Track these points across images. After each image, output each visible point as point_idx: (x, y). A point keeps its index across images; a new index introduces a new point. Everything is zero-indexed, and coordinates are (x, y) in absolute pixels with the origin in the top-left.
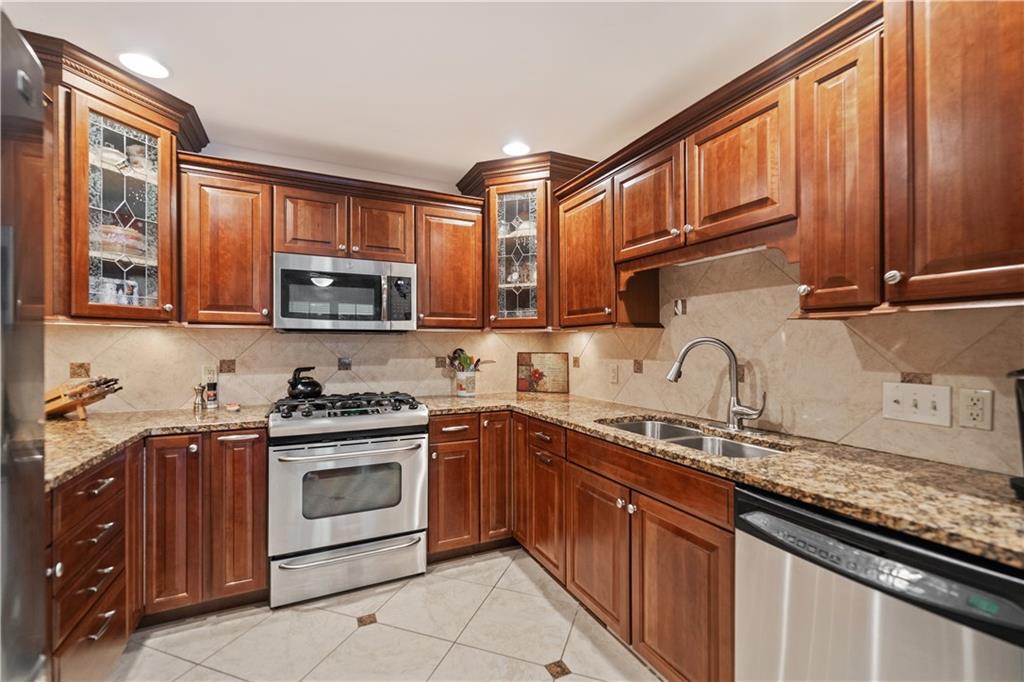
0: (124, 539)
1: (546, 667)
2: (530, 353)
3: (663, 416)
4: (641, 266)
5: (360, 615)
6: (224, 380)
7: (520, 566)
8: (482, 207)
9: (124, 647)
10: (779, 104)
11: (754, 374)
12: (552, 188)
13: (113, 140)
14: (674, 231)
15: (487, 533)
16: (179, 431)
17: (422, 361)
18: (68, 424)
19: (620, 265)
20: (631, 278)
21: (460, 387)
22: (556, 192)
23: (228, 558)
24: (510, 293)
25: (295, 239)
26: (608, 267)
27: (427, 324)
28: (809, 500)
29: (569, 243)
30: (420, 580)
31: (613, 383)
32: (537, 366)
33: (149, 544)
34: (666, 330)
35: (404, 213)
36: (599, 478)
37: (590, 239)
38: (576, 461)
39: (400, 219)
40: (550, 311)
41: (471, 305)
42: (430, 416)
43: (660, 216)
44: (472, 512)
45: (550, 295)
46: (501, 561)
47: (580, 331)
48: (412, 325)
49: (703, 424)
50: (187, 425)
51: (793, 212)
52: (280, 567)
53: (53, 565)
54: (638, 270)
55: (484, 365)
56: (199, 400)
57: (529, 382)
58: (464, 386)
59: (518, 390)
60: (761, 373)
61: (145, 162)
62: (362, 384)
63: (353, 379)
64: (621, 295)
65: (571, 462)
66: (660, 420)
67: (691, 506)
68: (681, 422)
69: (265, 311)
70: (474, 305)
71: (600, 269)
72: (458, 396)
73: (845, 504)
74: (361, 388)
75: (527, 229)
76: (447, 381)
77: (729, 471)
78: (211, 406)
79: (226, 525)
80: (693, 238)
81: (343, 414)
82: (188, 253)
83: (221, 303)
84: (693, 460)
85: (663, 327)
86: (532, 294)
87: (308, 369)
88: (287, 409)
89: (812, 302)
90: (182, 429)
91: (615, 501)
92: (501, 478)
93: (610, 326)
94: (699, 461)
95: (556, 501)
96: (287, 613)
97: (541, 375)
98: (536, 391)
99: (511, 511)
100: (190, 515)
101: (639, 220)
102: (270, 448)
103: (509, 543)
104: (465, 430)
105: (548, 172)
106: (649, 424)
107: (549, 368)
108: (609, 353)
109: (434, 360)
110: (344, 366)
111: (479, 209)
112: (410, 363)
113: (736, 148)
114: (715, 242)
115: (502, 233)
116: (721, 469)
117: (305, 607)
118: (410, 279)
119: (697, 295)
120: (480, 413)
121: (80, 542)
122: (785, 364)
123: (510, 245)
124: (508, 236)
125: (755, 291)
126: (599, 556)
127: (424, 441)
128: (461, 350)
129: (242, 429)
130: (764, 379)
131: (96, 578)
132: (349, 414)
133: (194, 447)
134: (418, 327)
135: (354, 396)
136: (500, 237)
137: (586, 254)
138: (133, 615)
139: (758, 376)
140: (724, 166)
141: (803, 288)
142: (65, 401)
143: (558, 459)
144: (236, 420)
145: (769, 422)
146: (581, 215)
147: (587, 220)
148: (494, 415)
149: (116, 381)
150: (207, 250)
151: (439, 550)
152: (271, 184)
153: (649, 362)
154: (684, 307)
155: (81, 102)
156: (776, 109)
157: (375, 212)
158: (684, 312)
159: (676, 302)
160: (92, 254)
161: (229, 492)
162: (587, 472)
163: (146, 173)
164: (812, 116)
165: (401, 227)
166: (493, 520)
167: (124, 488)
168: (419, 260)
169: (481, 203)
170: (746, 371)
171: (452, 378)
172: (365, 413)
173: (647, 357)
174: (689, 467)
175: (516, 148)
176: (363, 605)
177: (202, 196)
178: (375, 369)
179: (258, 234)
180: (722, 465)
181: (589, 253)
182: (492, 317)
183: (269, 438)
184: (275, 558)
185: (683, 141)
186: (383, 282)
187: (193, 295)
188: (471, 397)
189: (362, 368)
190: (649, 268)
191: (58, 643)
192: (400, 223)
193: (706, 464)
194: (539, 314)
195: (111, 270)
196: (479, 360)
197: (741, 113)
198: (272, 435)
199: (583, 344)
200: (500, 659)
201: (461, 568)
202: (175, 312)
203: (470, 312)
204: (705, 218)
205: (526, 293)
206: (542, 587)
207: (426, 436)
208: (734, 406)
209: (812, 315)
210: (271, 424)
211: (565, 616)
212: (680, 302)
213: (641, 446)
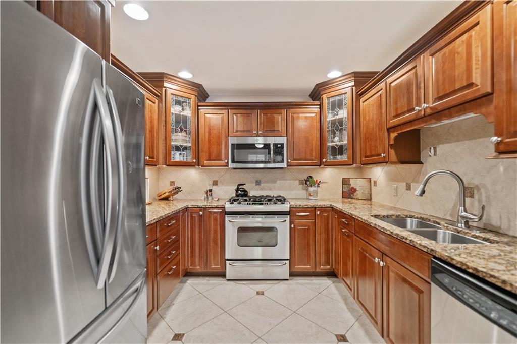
0: (179, 244)
1: (336, 335)
2: (349, 178)
3: (419, 216)
4: (401, 130)
5: (258, 290)
6: (214, 188)
7: (336, 286)
8: (320, 105)
9: (179, 281)
10: (480, 23)
11: (481, 194)
12: (356, 91)
13: (178, 103)
14: (417, 108)
15: (319, 267)
16: (196, 207)
17: (292, 181)
18: (168, 202)
19: (389, 130)
20: (397, 136)
21: (310, 195)
22: (358, 92)
23: (212, 256)
24: (333, 147)
25: (237, 131)
26: (384, 131)
27: (292, 164)
28: (470, 271)
29: (365, 119)
30: (286, 282)
31: (394, 196)
32: (353, 185)
33: (188, 246)
34: (424, 165)
35: (281, 114)
36: (369, 245)
37: (375, 116)
38: (359, 236)
39: (280, 117)
40: (355, 156)
41: (314, 154)
42: (290, 208)
43: (410, 101)
44: (312, 255)
45: (355, 147)
46: (327, 282)
47: (377, 166)
48: (284, 165)
49: (442, 223)
50: (199, 205)
51: (489, 90)
52: (230, 264)
53: (157, 246)
54: (400, 132)
55: (323, 184)
56: (206, 196)
57: (349, 193)
58: (312, 194)
59: (343, 197)
60: (486, 193)
61: (187, 108)
62: (266, 191)
63: (262, 189)
64: (391, 146)
65: (357, 236)
66: (417, 218)
67: (411, 266)
68: (430, 220)
69: (226, 161)
70: (315, 155)
71: (379, 132)
72: (309, 199)
73: (492, 276)
74: (264, 193)
75: (343, 114)
76: (305, 191)
77: (428, 248)
78: (210, 198)
79: (212, 244)
80: (429, 111)
81: (253, 204)
82: (201, 140)
83: (212, 158)
84: (411, 240)
85: (422, 163)
86: (345, 148)
87: (243, 185)
88: (232, 201)
89: (502, 148)
90: (197, 206)
91: (374, 259)
92: (327, 241)
93: (385, 164)
94: (413, 241)
95: (351, 255)
96: (232, 283)
97: (355, 190)
98: (352, 198)
99: (332, 258)
100: (200, 237)
101: (399, 104)
102: (226, 216)
103: (332, 274)
104: (308, 215)
105: (353, 82)
106: (409, 220)
107: (360, 186)
108: (392, 178)
109: (298, 181)
110: (258, 183)
111: (319, 107)
112: (287, 182)
113: (453, 54)
114: (442, 112)
115: (330, 117)
116: (425, 247)
117: (239, 282)
118: (283, 144)
119: (443, 143)
120: (315, 208)
121: (165, 241)
122: (503, 188)
123: (333, 123)
124: (332, 119)
125: (481, 140)
126: (368, 288)
127: (288, 218)
128: (311, 177)
129: (217, 208)
130: (488, 197)
131: (170, 254)
132: (255, 204)
133: (201, 213)
134: (288, 166)
135: (261, 197)
136: (328, 120)
137: (373, 124)
138: (183, 270)
139: (484, 195)
140: (446, 66)
141: (495, 139)
142: (167, 194)
143: (351, 234)
144: (215, 204)
145: (491, 225)
146: (371, 103)
147: (373, 105)
148: (323, 209)
149: (180, 188)
150: (207, 139)
151: (295, 270)
152: (228, 109)
153: (414, 184)
154: (435, 151)
155: (169, 91)
156: (478, 26)
157: (269, 115)
158: (435, 154)
159: (430, 148)
160: (172, 143)
161: (212, 232)
162: (364, 242)
163: (188, 113)
164: (503, 26)
165: (280, 120)
166: (323, 260)
167: (179, 225)
168: (288, 135)
169: (319, 103)
170: (475, 191)
171: (307, 190)
172: (262, 204)
173: (413, 181)
174: (409, 244)
175: (334, 74)
176: (260, 287)
177: (205, 117)
178: (271, 185)
179: (223, 130)
180: (426, 245)
181: (374, 125)
182: (324, 160)
183: (226, 212)
184: (228, 260)
185: (423, 55)
186: (271, 146)
187: (204, 156)
188: (315, 200)
189: (266, 184)
190: (406, 130)
191: (158, 272)
192: (280, 119)
193: (417, 243)
194: (348, 158)
195: (177, 148)
196: (320, 182)
197: (456, 33)
198: (226, 211)
199: (378, 173)
200: (313, 325)
201: (306, 281)
202: (197, 163)
203: (314, 158)
204: (435, 99)
205: (341, 147)
206: (345, 300)
207: (289, 216)
208: (462, 212)
209: (502, 156)
210: (226, 206)
211: (353, 316)
212: (432, 148)
213: (387, 230)
